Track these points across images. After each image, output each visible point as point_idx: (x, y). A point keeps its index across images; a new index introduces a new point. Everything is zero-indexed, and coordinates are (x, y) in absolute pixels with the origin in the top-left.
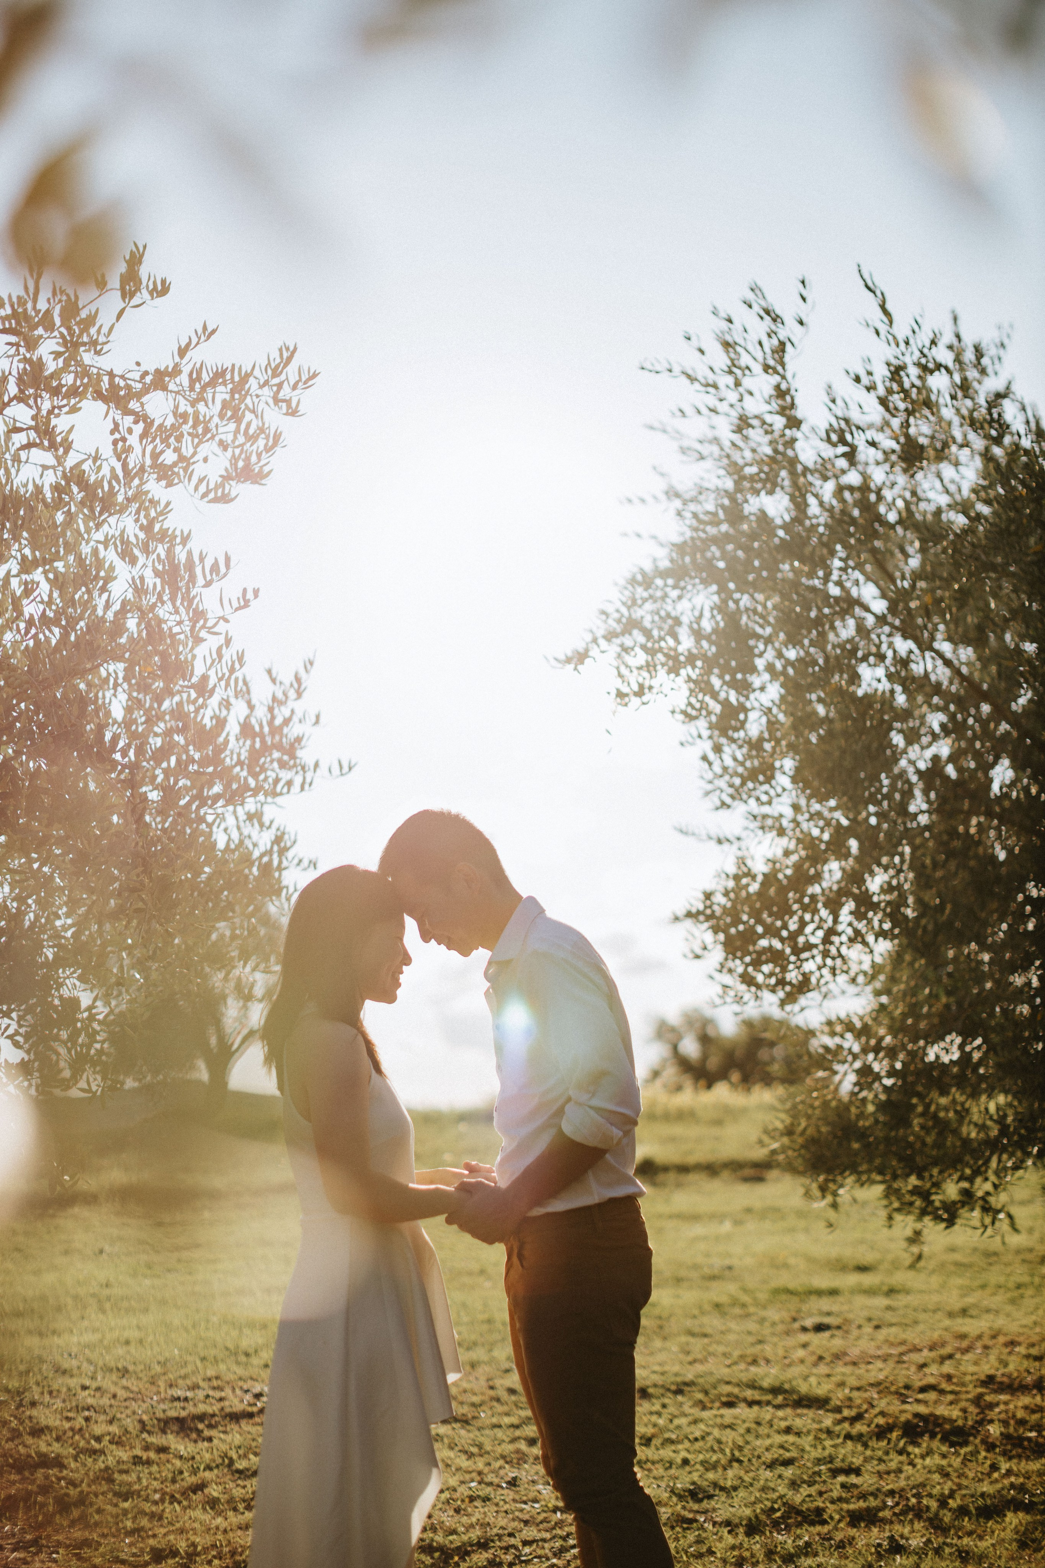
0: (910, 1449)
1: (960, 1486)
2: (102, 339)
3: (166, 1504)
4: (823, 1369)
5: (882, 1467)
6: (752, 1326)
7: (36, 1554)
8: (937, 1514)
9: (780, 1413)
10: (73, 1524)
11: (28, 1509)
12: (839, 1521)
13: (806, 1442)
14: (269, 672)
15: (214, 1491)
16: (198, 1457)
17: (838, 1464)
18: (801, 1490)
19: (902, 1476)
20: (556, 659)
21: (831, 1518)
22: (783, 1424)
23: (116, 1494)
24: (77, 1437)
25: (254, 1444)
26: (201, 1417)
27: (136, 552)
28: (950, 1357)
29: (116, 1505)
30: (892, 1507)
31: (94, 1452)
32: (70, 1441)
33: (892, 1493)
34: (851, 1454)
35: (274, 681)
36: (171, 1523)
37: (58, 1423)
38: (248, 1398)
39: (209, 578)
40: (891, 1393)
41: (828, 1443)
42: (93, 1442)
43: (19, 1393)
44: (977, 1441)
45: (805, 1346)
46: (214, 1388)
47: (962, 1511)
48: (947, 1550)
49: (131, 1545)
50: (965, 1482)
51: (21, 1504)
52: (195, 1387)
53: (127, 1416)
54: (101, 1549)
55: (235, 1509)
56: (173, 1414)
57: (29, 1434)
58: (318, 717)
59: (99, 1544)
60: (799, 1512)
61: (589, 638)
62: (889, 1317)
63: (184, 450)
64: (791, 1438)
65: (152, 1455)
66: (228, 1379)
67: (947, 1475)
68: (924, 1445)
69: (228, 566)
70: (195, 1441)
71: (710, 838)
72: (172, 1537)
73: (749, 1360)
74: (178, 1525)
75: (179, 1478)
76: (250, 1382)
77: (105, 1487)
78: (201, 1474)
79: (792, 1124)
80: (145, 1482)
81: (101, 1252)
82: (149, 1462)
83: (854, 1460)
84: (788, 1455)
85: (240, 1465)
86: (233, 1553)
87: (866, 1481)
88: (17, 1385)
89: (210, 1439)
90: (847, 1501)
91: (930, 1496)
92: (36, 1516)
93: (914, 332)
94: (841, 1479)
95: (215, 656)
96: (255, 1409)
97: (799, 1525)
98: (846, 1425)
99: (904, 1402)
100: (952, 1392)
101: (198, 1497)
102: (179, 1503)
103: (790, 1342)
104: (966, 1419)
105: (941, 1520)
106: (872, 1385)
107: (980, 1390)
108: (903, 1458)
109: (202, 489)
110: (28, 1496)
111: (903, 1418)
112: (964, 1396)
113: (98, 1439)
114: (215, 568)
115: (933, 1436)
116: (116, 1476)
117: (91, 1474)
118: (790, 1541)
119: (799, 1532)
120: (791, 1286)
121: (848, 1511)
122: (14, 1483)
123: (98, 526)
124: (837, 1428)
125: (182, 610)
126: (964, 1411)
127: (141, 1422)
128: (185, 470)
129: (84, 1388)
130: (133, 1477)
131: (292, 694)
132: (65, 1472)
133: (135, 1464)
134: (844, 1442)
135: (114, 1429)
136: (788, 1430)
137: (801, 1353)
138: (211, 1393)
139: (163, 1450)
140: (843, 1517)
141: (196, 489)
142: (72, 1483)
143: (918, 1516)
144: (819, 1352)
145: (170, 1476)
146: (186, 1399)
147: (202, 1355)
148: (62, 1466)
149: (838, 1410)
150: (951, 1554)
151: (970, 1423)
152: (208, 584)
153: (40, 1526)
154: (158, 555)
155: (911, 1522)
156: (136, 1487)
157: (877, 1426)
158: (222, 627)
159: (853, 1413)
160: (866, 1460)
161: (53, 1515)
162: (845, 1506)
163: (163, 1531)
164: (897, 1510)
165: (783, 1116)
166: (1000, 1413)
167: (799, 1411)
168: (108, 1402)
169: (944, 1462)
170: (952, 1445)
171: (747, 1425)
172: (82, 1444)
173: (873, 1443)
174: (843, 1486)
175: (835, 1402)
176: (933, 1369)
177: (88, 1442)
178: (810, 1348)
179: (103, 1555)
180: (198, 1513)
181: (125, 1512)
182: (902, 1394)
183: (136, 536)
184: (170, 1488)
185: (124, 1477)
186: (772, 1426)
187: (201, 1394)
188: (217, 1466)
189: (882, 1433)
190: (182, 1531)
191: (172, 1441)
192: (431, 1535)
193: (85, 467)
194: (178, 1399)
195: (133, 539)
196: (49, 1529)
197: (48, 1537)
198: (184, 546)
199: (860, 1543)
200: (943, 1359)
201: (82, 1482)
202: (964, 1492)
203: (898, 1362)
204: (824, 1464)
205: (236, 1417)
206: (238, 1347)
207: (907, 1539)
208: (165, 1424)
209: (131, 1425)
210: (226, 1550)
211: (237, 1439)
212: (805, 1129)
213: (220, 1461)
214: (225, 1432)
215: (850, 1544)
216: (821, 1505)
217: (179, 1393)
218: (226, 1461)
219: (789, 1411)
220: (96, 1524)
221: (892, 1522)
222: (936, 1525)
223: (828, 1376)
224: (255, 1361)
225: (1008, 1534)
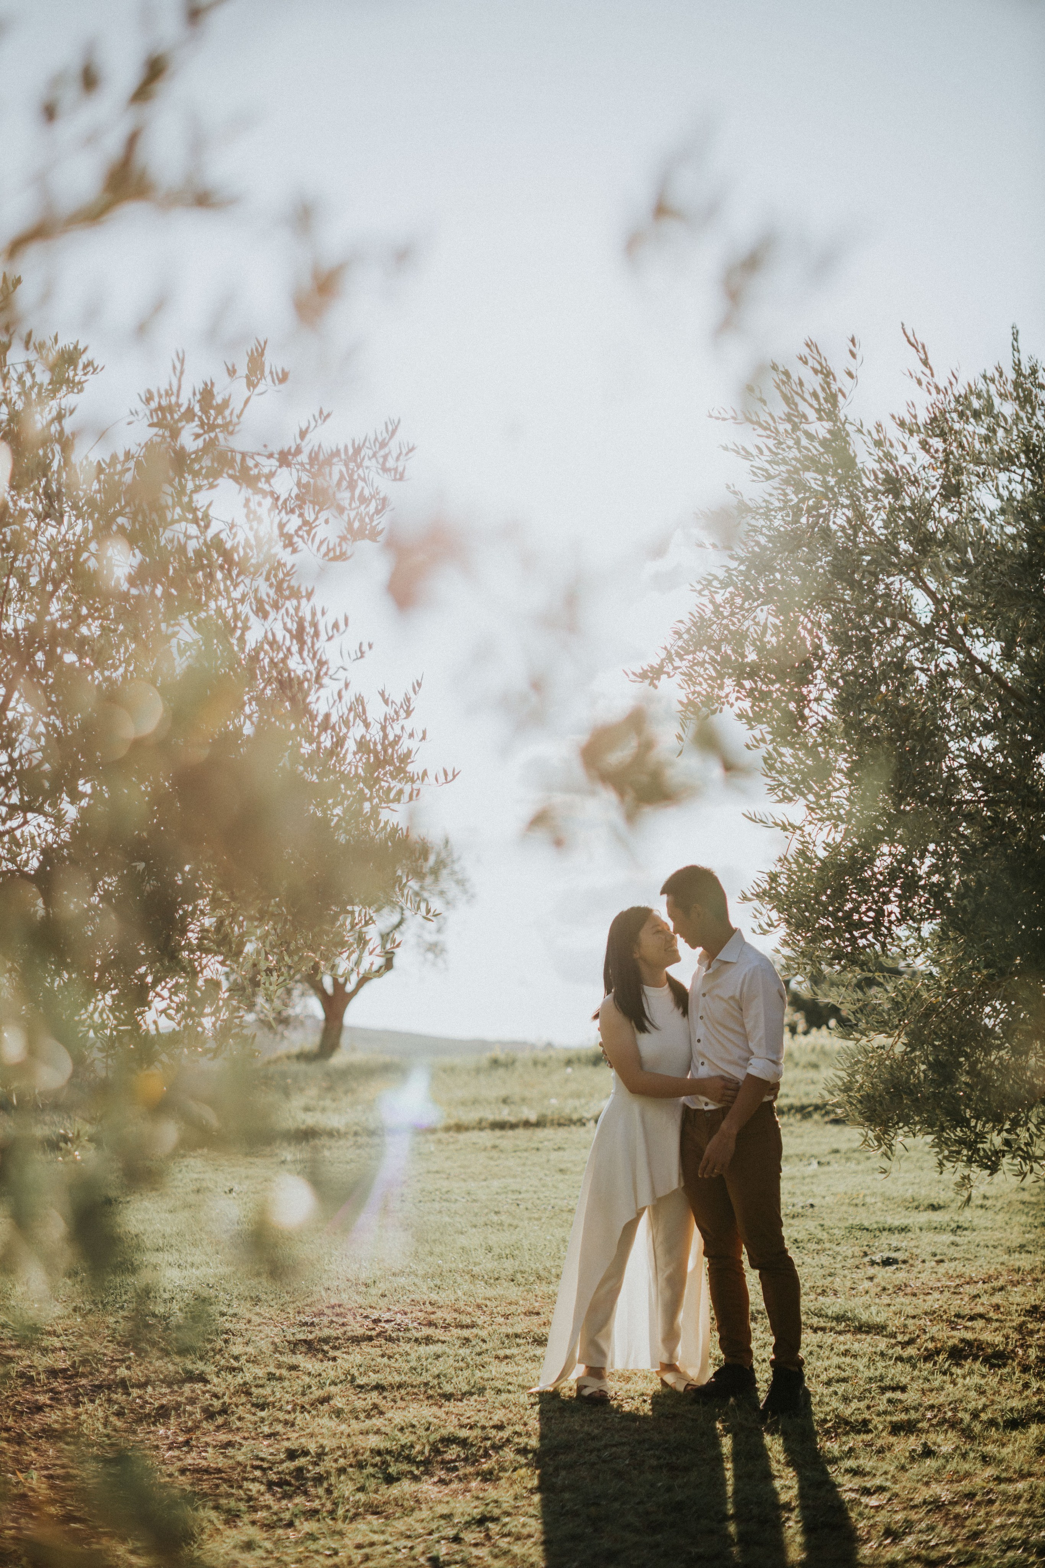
0: (954, 1369)
1: (993, 1402)
2: (235, 420)
3: (298, 1414)
4: (885, 1299)
5: (927, 1386)
6: (825, 1260)
7: (188, 1452)
8: (969, 1426)
9: (841, 1338)
10: (218, 1428)
11: (179, 1416)
12: (883, 1430)
13: (860, 1364)
14: (382, 694)
15: (338, 1403)
16: (324, 1374)
17: (887, 1382)
18: (852, 1404)
19: (943, 1393)
20: (634, 674)
21: (876, 1428)
22: (843, 1348)
23: (253, 1405)
24: (218, 1357)
25: (373, 1363)
26: (326, 1340)
27: (267, 607)
28: (1002, 1289)
29: (254, 1414)
30: (930, 1420)
31: (234, 1369)
32: (212, 1360)
33: (932, 1407)
34: (898, 1373)
35: (386, 702)
36: (302, 1429)
37: (200, 1344)
38: (368, 1323)
39: (330, 634)
40: (942, 1321)
41: (880, 1364)
42: (232, 1361)
43: (165, 1318)
44: (1015, 1364)
45: (871, 1279)
46: (337, 1315)
47: (992, 1423)
48: (972, 1455)
49: (269, 1446)
50: (997, 1398)
51: (173, 1413)
52: (322, 1314)
53: (262, 1339)
54: (243, 1449)
55: (357, 1418)
56: (302, 1337)
57: (176, 1353)
58: (424, 732)
59: (241, 1445)
60: (847, 1423)
61: (663, 654)
62: (952, 1252)
63: (306, 515)
64: (848, 1360)
65: (284, 1372)
66: (350, 1307)
67: (983, 1393)
68: (967, 1367)
69: (346, 625)
70: (322, 1361)
71: (777, 825)
72: (303, 1440)
73: (819, 1291)
74: (308, 1431)
75: (308, 1391)
76: (369, 1310)
77: (243, 1399)
78: (327, 1388)
79: (850, 1082)
80: (278, 1395)
81: (231, 1191)
82: (281, 1379)
83: (902, 1379)
84: (843, 1375)
85: (360, 1381)
86: (356, 1454)
87: (910, 1397)
88: (162, 1310)
89: (334, 1359)
90: (891, 1413)
91: (965, 1410)
92: (186, 1422)
93: (951, 384)
94: (889, 1395)
95: (336, 697)
96: (374, 1333)
97: (847, 1434)
98: (899, 1348)
99: (953, 1329)
100: (997, 1320)
101: (326, 1407)
102: (309, 1412)
103: (860, 1274)
104: (1007, 1344)
105: (972, 1431)
106: (926, 1313)
107: (1023, 1318)
108: (947, 1378)
109: (324, 549)
110: (178, 1406)
111: (950, 1343)
112: (1008, 1324)
113: (236, 1358)
114: (336, 626)
115: (975, 1359)
116: (253, 1389)
117: (232, 1388)
118: (836, 1447)
119: (844, 1439)
120: (866, 1224)
121: (891, 1422)
122: (165, 1395)
123: (236, 586)
124: (890, 1352)
125: (308, 661)
126: (1007, 1337)
127: (273, 1343)
128: (308, 533)
129: (223, 1314)
130: (267, 1391)
131: (402, 714)
132: (209, 1387)
133: (269, 1380)
134: (895, 1364)
135: (250, 1349)
136: (846, 1353)
137: (867, 1284)
138: (334, 1319)
139: (293, 1368)
140: (885, 1427)
141: (318, 550)
142: (216, 1396)
143: (953, 1426)
144: (883, 1284)
145: (300, 1389)
146: (312, 1324)
147: (326, 1286)
148: (206, 1381)
149: (893, 1335)
150: (975, 1458)
151: (1010, 1347)
152: (330, 639)
153: (189, 1430)
154: (287, 610)
155: (946, 1431)
156: (271, 1399)
157: (926, 1349)
158: (341, 674)
159: (906, 1338)
160: (912, 1379)
161: (200, 1422)
162: (889, 1418)
163: (296, 1435)
164: (934, 1422)
165: (843, 1074)
166: (1038, 1339)
167: (859, 1336)
168: (244, 1327)
169: (983, 1382)
170: (992, 1366)
171: (809, 1348)
172: (223, 1362)
173: (920, 1365)
174: (890, 1401)
175: (891, 1329)
176: (984, 1299)
177: (228, 1361)
178: (875, 1280)
179: (244, 1454)
180: (325, 1421)
181: (263, 1420)
182: (951, 1322)
183: (268, 595)
184: (300, 1400)
185: (260, 1391)
186: (832, 1349)
187: (325, 1320)
188: (341, 1382)
189: (929, 1356)
190: (312, 1435)
191: (300, 1359)
192: (526, 1440)
193: (223, 536)
194: (306, 1324)
195: (265, 597)
196: (198, 1433)
197: (198, 1439)
198: (309, 600)
199: (897, 1449)
200: (995, 1290)
201: (224, 1394)
202: (995, 1407)
203: (955, 1293)
204: (876, 1382)
205: (357, 1340)
206: (358, 1279)
207: (939, 1446)
208: (294, 1346)
209: (265, 1346)
210: (349, 1451)
211: (359, 1359)
212: (861, 1086)
213: (343, 1377)
214: (347, 1353)
215: (889, 1449)
216: (868, 1417)
217: (308, 1319)
218: (349, 1378)
219: (849, 1336)
220: (238, 1429)
221: (928, 1432)
222: (968, 1434)
223: (889, 1305)
224: (373, 1291)
225: (1031, 1443)
